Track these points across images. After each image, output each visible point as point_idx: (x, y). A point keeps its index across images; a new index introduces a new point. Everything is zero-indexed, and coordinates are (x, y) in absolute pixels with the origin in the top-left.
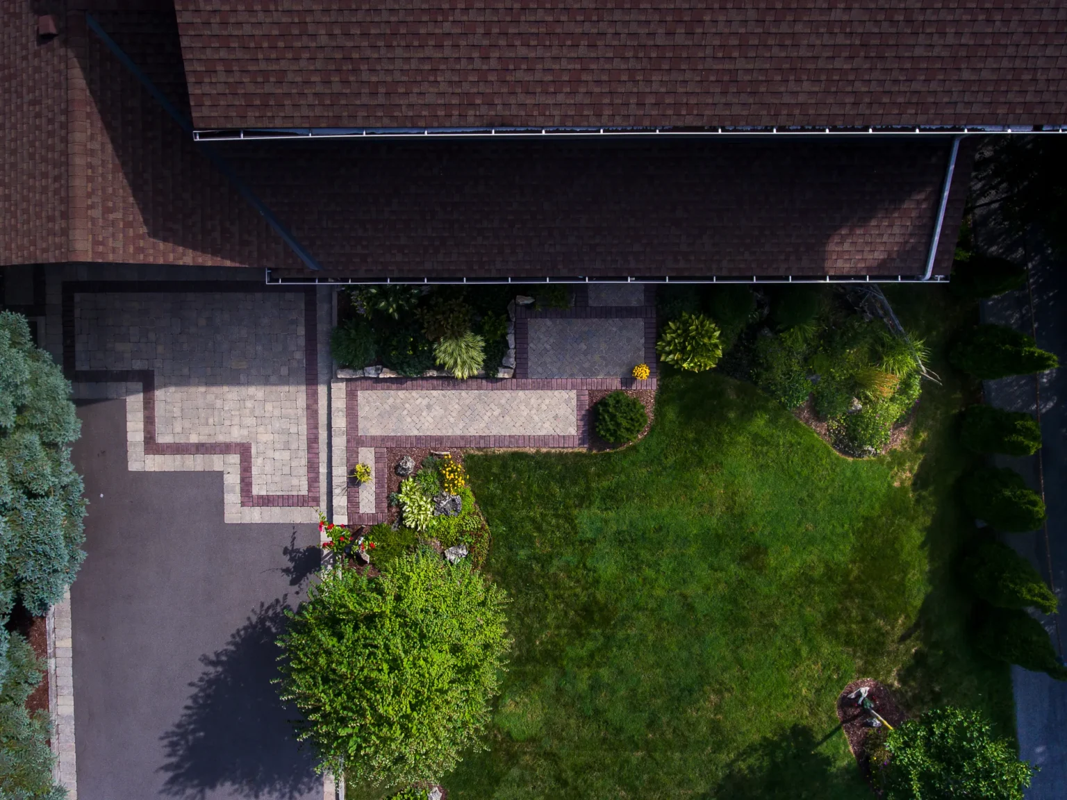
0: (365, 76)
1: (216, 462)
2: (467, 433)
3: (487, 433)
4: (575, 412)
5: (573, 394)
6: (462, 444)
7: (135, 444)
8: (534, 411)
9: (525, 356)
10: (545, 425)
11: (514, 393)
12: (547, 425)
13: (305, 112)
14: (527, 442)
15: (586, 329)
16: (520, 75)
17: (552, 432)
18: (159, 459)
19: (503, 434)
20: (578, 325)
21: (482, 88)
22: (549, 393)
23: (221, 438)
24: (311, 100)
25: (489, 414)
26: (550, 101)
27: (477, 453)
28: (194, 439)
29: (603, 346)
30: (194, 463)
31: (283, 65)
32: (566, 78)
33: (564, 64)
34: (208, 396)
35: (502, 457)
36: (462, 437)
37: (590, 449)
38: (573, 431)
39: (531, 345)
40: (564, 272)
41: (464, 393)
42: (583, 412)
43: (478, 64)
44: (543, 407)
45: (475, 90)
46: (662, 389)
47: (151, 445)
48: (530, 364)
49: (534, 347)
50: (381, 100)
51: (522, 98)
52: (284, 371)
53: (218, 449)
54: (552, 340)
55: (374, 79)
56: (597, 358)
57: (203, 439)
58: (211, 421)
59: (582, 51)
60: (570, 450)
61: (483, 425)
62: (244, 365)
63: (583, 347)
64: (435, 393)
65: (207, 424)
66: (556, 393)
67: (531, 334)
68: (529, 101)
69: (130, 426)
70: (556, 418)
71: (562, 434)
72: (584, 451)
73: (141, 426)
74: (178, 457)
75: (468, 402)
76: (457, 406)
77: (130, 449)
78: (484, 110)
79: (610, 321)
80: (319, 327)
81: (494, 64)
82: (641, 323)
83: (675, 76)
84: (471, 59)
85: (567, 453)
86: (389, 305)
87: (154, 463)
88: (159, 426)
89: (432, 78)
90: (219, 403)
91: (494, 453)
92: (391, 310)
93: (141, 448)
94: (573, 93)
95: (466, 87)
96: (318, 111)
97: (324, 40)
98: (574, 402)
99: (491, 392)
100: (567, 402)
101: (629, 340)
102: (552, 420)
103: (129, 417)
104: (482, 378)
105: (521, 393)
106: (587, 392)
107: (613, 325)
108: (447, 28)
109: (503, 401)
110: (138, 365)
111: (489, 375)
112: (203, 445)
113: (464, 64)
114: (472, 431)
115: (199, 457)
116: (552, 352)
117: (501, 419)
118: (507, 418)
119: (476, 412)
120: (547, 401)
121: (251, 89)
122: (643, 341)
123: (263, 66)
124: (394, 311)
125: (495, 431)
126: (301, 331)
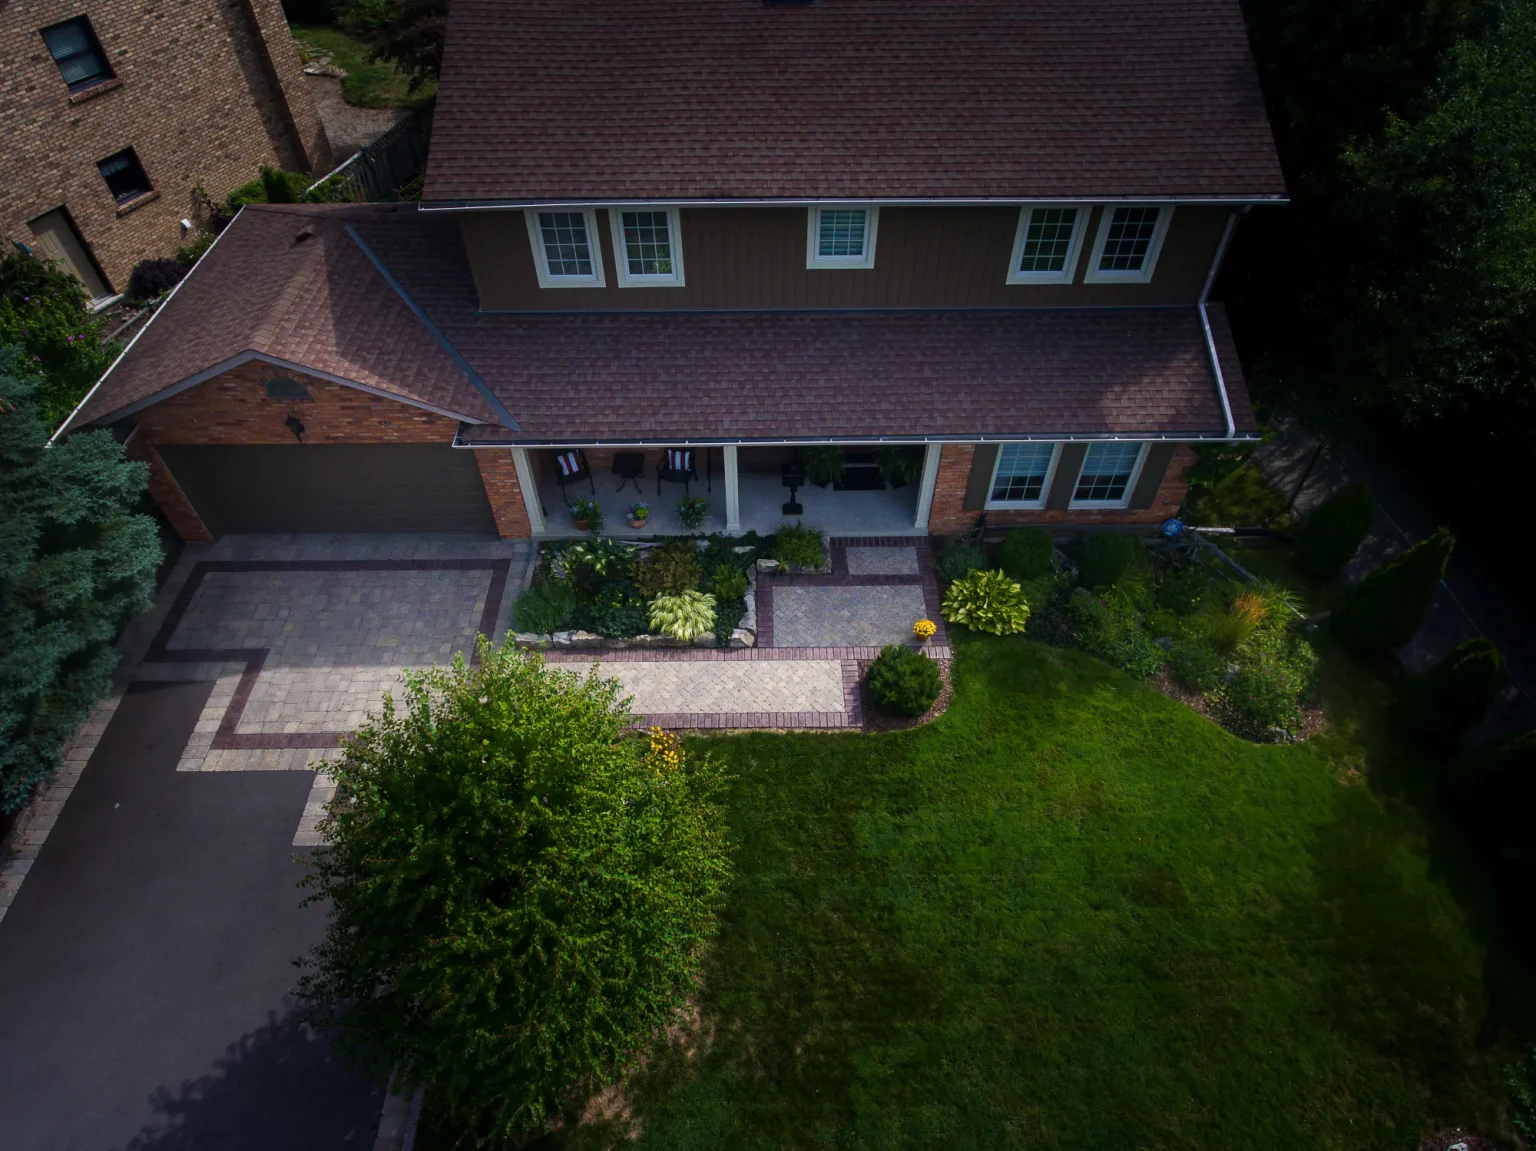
0: (594, 162)
1: (313, 757)
2: (686, 711)
3: (717, 710)
4: (841, 685)
5: (837, 664)
6: (680, 724)
7: (201, 736)
8: (782, 684)
9: (769, 624)
10: (799, 701)
11: (756, 664)
12: (802, 699)
13: (532, 186)
14: (773, 720)
15: (848, 596)
16: (737, 160)
17: (809, 709)
18: (227, 754)
19: (739, 711)
20: (838, 593)
21: (703, 169)
22: (804, 663)
23: (331, 727)
24: (540, 178)
25: (718, 688)
26: (767, 177)
27: (699, 734)
28: (291, 728)
29: (872, 612)
30: (278, 760)
31: (520, 154)
32: (781, 161)
33: (779, 152)
34: (332, 677)
35: (736, 740)
36: (679, 716)
37: (866, 728)
38: (839, 707)
39: (778, 612)
40: (805, 432)
41: (685, 665)
42: (853, 685)
43: (699, 152)
44: (796, 679)
45: (696, 170)
46: (959, 658)
47: (226, 737)
48: (776, 631)
49: (782, 615)
50: (606, 177)
51: (739, 176)
52: (446, 648)
53: (320, 742)
54: (804, 608)
55: (602, 163)
56: (865, 624)
57: (304, 729)
58: (324, 706)
59: (795, 144)
60: (837, 731)
61: (709, 701)
62: (393, 643)
63: (846, 613)
64: (645, 665)
65: (317, 710)
66: (813, 663)
67: (777, 600)
68: (748, 177)
69: (206, 712)
70: (814, 691)
71: (824, 710)
72: (858, 731)
73: (222, 712)
74: (258, 752)
75: (691, 674)
76: (674, 679)
77: (192, 743)
78: (704, 185)
79: (879, 588)
80: (504, 603)
81: (713, 152)
82: (917, 591)
83: (882, 160)
84: (693, 149)
85: (833, 734)
86: (598, 559)
87: (217, 761)
88: (247, 712)
89: (656, 163)
90: (343, 685)
91: (725, 734)
92: (598, 566)
93: (208, 742)
94: (790, 172)
95: (687, 169)
96: (545, 186)
97: (560, 138)
98: (839, 673)
99: (724, 664)
100: (830, 673)
101: (905, 606)
102: (809, 694)
103: (211, 701)
104: (711, 648)
105: (764, 664)
106: (855, 662)
107: (884, 592)
108: (673, 129)
109: (740, 673)
110: (251, 643)
111: (722, 643)
112: (299, 736)
113: (686, 153)
114: (695, 709)
115: (288, 753)
116: (804, 620)
117: (736, 694)
118: (745, 693)
119: (701, 686)
120: (800, 673)
121: (485, 171)
122: (924, 607)
123: (500, 155)
124: (603, 568)
125: (727, 707)
126: (480, 606)
